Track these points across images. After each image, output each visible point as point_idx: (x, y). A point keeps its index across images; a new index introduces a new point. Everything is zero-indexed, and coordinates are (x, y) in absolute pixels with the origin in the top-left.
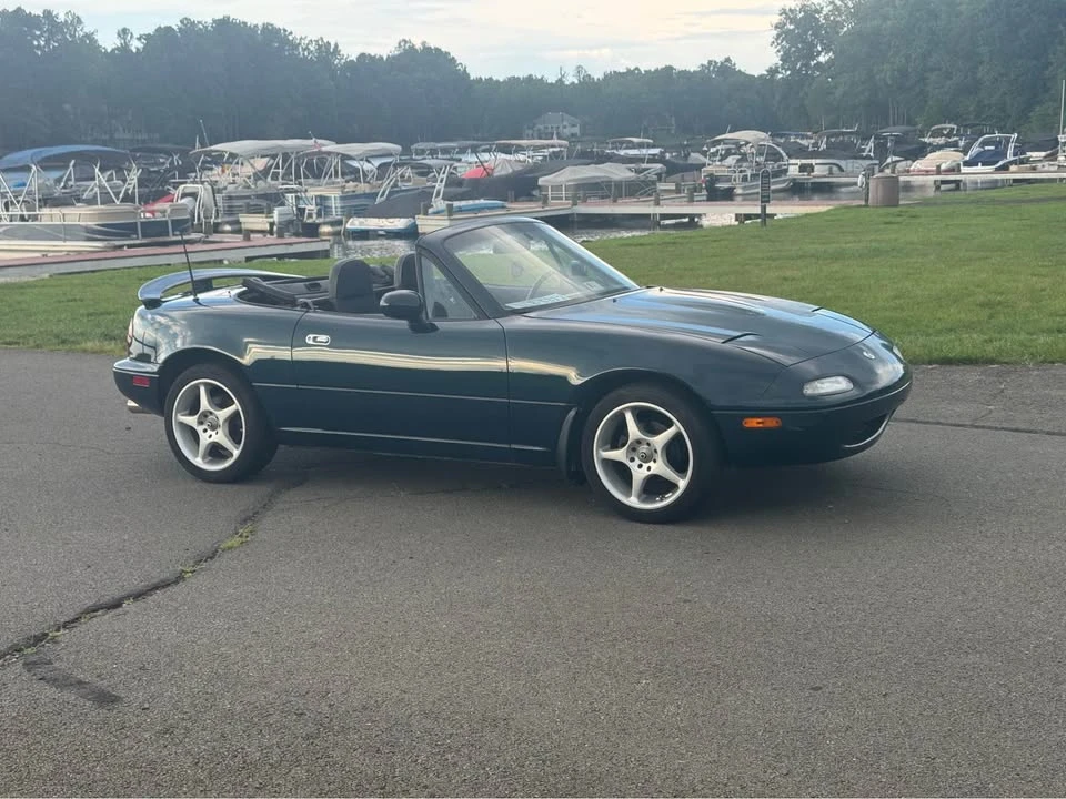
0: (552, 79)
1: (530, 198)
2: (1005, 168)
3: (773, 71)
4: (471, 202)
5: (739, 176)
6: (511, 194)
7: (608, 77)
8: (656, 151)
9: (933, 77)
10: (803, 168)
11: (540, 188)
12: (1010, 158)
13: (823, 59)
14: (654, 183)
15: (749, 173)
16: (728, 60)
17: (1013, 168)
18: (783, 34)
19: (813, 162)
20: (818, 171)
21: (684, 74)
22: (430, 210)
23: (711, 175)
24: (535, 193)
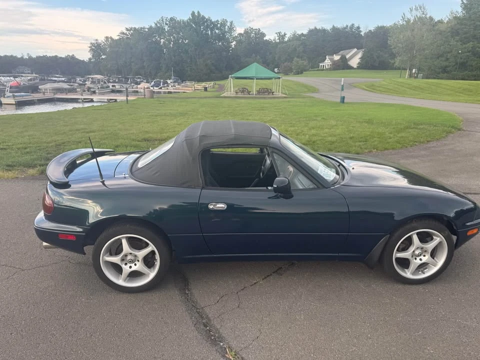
0: (19, 56)
1: (38, 92)
2: (161, 88)
3: (90, 59)
4: (19, 94)
5: (97, 88)
6: (30, 91)
7: (37, 57)
8: (63, 79)
9: (133, 64)
10: (113, 86)
11: (40, 89)
12: (162, 86)
13: (103, 57)
14: (76, 89)
15: (99, 87)
16: (73, 55)
17: (163, 88)
18: (92, 50)
19: (116, 84)
20: (117, 87)
21: (61, 58)
22: (6, 96)
23: (88, 87)
24: (39, 90)
